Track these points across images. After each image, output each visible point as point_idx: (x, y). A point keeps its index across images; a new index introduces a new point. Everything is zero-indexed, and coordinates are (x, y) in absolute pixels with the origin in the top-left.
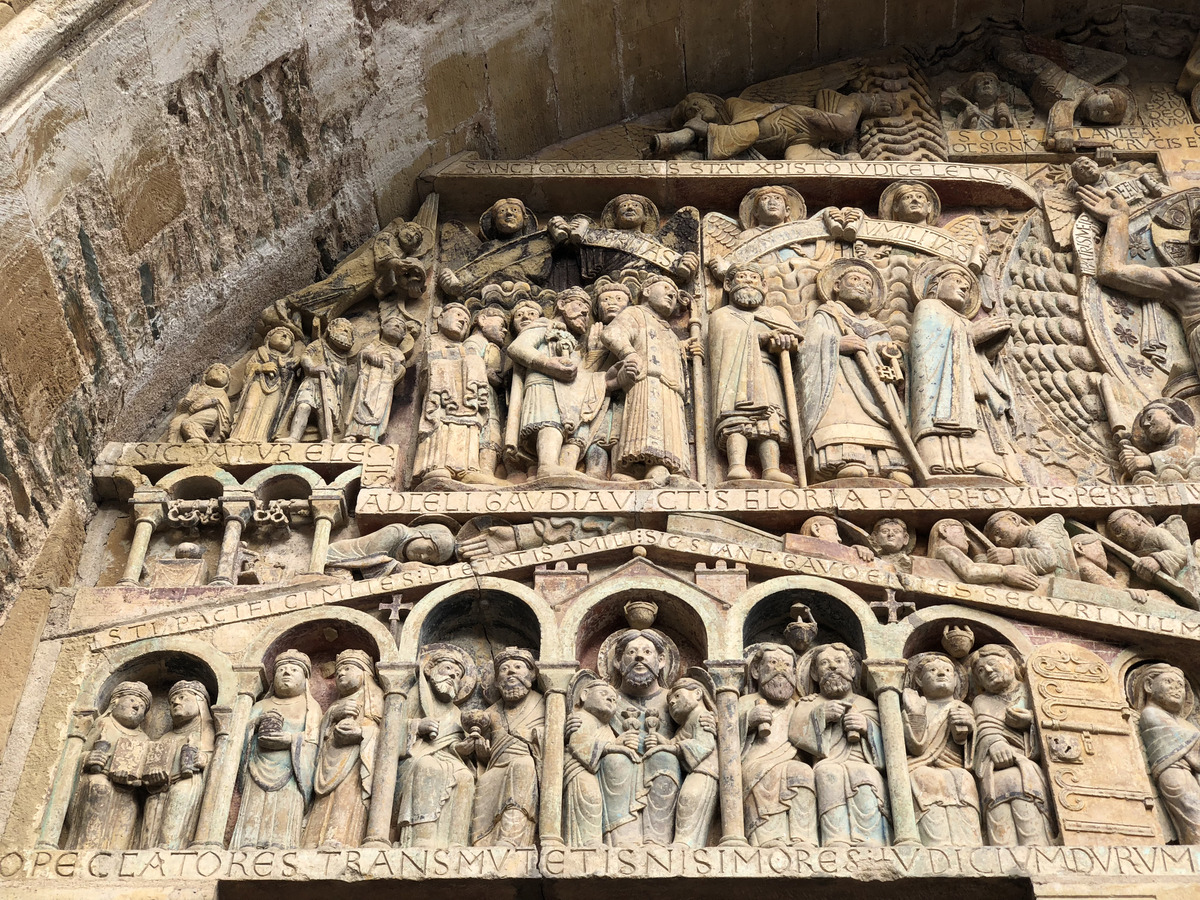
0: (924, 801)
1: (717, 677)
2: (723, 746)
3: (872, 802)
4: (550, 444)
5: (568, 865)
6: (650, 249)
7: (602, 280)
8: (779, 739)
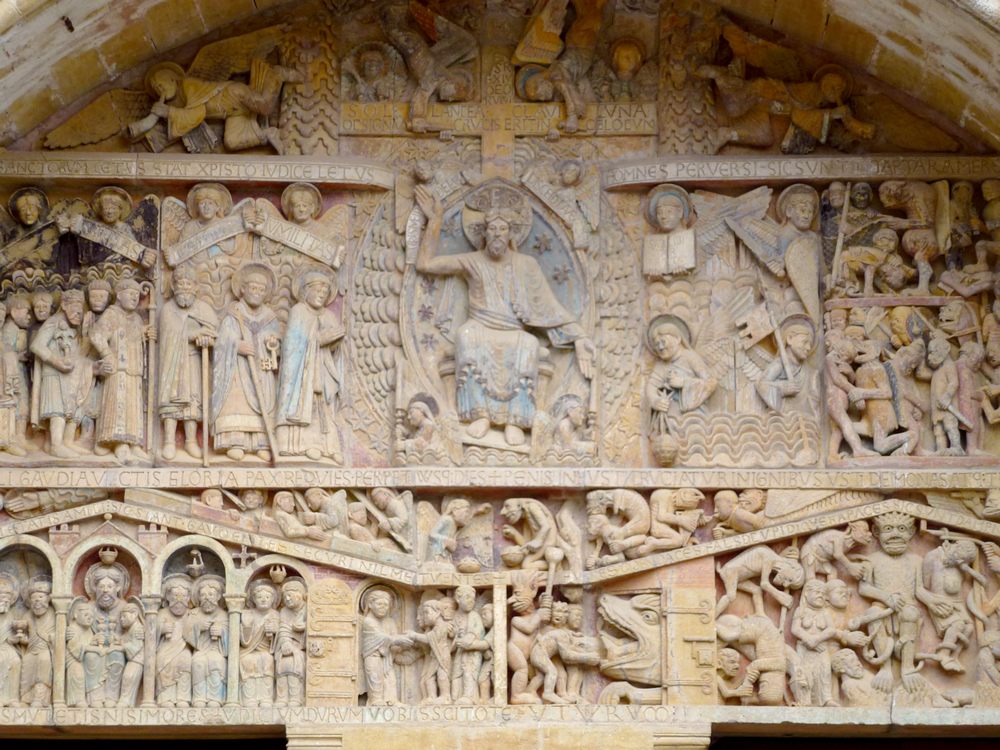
0: (244, 677)
1: (146, 605)
2: (147, 647)
3: (218, 679)
4: (58, 427)
5: (67, 718)
6: (124, 244)
7: (92, 271)
8: (177, 637)
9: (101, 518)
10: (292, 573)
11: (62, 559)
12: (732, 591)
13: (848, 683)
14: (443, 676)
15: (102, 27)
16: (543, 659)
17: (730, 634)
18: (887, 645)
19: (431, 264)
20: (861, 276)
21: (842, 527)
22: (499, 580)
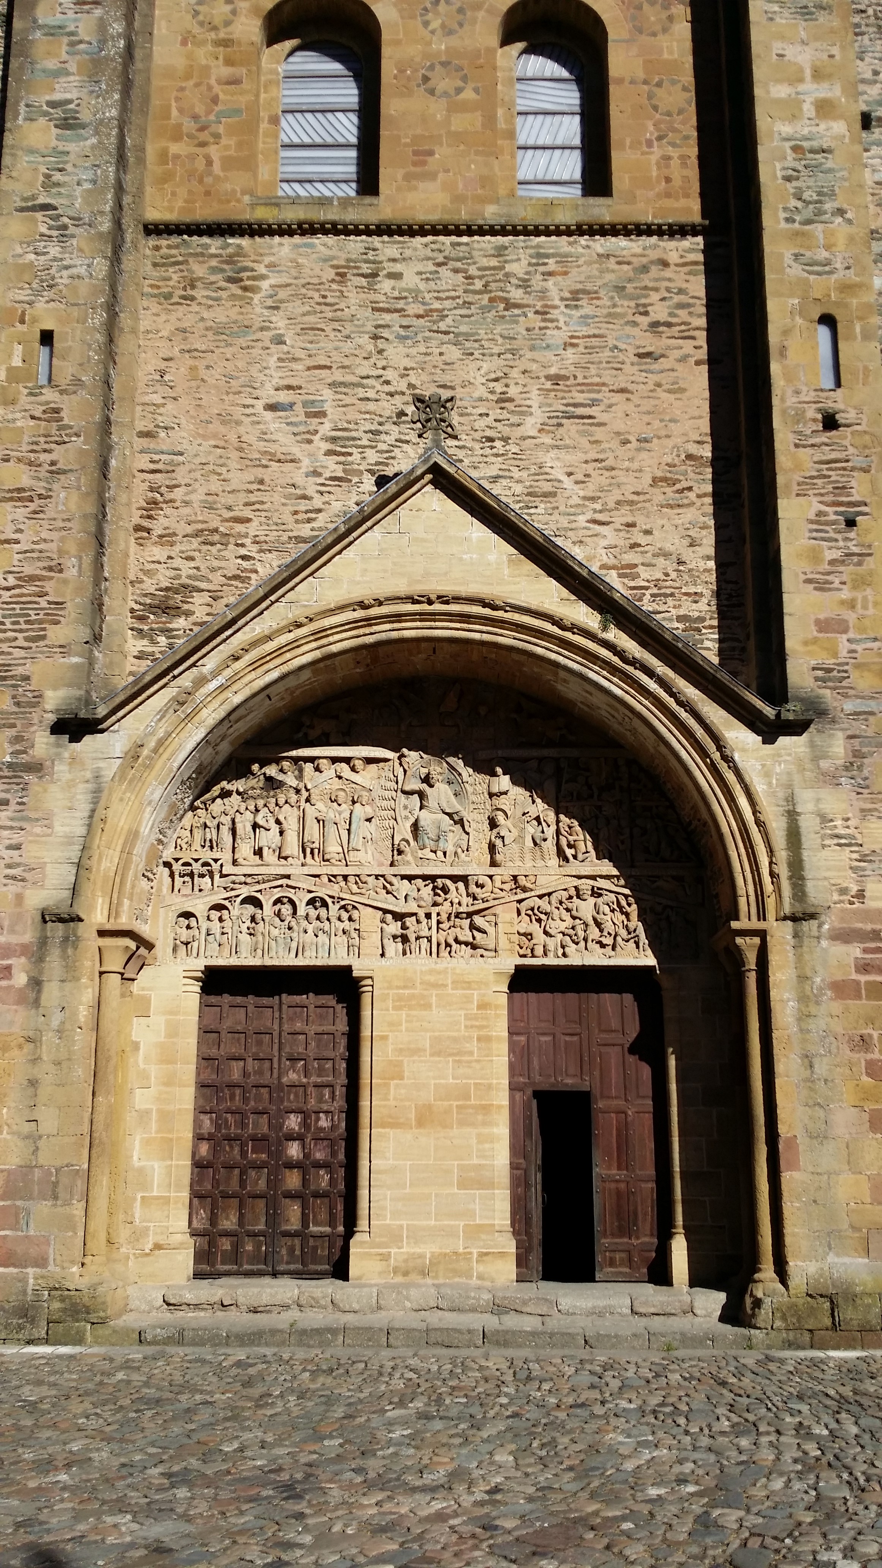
2: (299, 935)
3: (327, 948)
4: (265, 851)
5: (268, 962)
6: (290, 780)
7: (278, 791)
8: (310, 931)
9: (281, 886)
10: (354, 907)
11: (267, 901)
12: (523, 914)
13: (567, 949)
14: (413, 947)
15: (283, 699)
16: (451, 941)
17: (522, 931)
18: (581, 934)
19: (407, 788)
20: (572, 794)
21: (565, 890)
22: (434, 911)
